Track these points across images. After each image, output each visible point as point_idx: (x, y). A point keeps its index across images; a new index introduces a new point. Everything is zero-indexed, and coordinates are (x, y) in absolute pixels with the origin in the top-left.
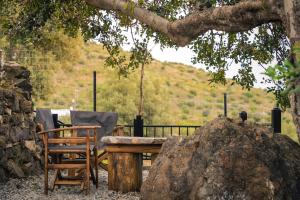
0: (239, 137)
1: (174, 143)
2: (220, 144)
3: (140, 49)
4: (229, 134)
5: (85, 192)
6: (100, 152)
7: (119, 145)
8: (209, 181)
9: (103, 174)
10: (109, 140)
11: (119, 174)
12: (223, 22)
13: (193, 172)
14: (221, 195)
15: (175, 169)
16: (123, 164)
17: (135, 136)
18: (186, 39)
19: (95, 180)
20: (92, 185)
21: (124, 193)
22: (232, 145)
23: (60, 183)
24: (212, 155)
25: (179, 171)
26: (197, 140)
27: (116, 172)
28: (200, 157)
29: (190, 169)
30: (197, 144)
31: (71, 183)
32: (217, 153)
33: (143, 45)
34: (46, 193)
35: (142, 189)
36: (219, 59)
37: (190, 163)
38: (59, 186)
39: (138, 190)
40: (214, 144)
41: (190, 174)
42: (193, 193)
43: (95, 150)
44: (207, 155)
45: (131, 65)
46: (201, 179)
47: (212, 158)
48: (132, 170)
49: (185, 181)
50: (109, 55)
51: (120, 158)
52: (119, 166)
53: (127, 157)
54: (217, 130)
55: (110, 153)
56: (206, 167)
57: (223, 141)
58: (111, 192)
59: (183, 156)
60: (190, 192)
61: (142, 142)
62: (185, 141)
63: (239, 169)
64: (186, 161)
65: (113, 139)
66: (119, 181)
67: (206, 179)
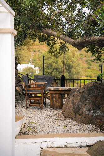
0: (98, 89)
1: (75, 91)
2: (91, 92)
3: (63, 46)
4: (95, 88)
5: (41, 108)
6: (46, 92)
7: (54, 91)
8: (87, 106)
9: (48, 101)
10: (50, 88)
11: (54, 102)
12: (95, 43)
13: (81, 102)
14: (91, 111)
15: (75, 101)
16: (56, 98)
17: (61, 87)
18: (81, 47)
19: (45, 104)
20: (43, 105)
21: (56, 109)
22: (95, 93)
23: (31, 105)
24: (88, 96)
25: (77, 102)
26: (83, 90)
27: (53, 101)
28: (84, 97)
29: (80, 101)
30: (83, 92)
31: (35, 105)
32: (90, 96)
33: (64, 44)
34: (27, 109)
35: (63, 108)
36: (97, 51)
37: (80, 99)
38: (31, 106)
39: (62, 108)
40: (89, 92)
41: (80, 103)
42: (81, 110)
43: (45, 92)
44: (86, 96)
45: (59, 53)
46: (84, 105)
47: (88, 97)
48: (59, 100)
49: (79, 106)
50: (50, 49)
51: (55, 95)
52: (54, 99)
53: (57, 95)
54: (91, 87)
55: (51, 93)
56: (86, 100)
57: (92, 91)
58: (51, 109)
59: (78, 96)
60: (80, 109)
61: (63, 90)
62: (79, 90)
63: (97, 102)
64: (79, 98)
65: (52, 88)
66: (54, 105)
67: (86, 105)
